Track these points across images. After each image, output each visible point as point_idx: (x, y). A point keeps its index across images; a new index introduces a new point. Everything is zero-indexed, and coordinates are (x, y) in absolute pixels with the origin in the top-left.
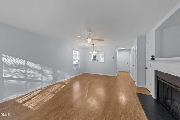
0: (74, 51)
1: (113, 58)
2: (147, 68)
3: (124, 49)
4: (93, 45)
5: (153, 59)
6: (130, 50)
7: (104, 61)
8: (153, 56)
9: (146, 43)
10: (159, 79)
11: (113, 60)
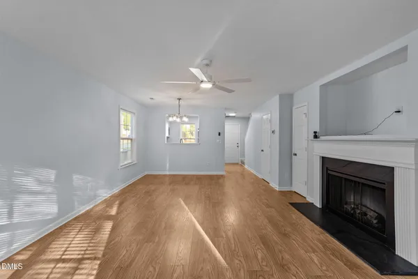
0: (122, 112)
1: (219, 134)
2: (296, 155)
3: (233, 115)
4: (179, 99)
5: (316, 137)
6: (247, 119)
7: (193, 141)
8: (315, 132)
9: (294, 108)
10: (329, 172)
11: (218, 139)
